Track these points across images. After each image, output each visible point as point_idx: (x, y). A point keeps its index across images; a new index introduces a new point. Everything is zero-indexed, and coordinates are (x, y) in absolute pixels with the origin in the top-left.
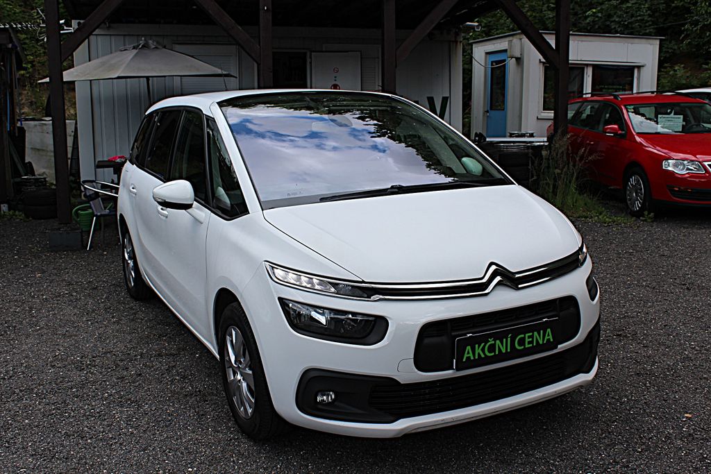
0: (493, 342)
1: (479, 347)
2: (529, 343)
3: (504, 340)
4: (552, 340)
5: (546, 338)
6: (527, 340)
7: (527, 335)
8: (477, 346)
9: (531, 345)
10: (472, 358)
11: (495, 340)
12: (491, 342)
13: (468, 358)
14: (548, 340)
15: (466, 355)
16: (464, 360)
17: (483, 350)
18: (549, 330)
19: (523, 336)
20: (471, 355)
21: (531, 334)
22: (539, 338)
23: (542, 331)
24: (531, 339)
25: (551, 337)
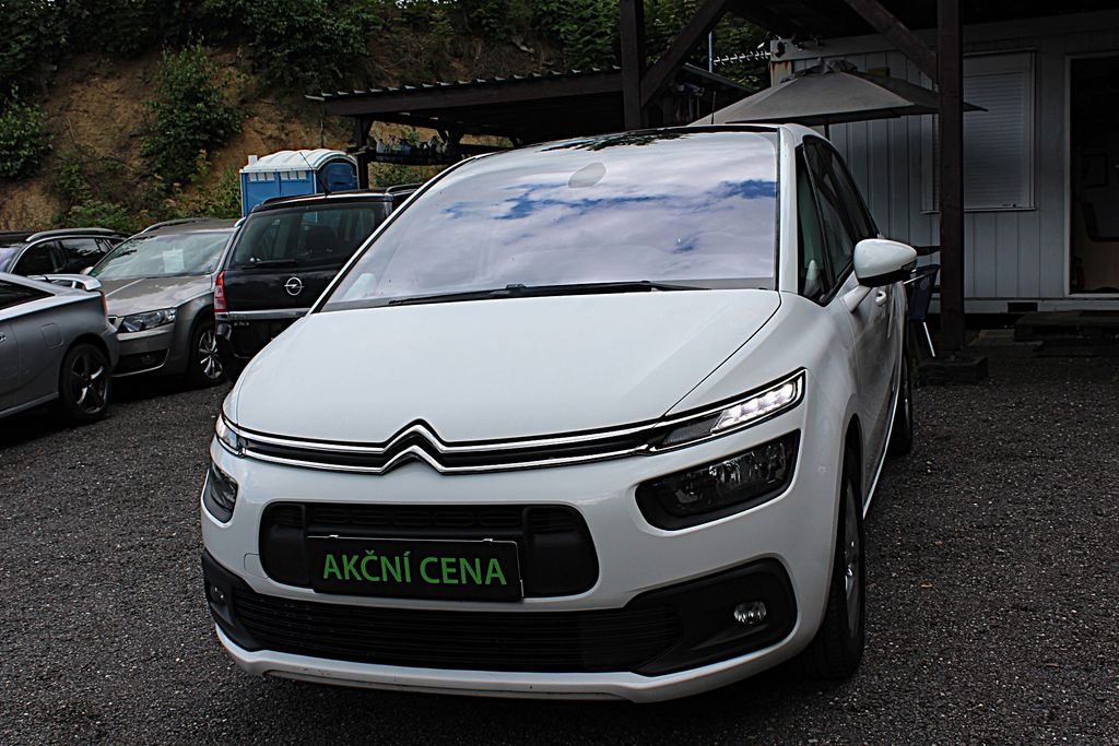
0: (375, 558)
1: (349, 561)
2: (451, 576)
3: (397, 559)
4: (504, 582)
5: (490, 575)
6: (445, 571)
7: (444, 561)
8: (345, 557)
9: (456, 582)
10: (340, 577)
11: (378, 554)
12: (371, 556)
13: (332, 575)
14: (495, 580)
15: (327, 570)
16: (326, 577)
17: (357, 566)
18: (494, 562)
19: (435, 560)
20: (336, 570)
21: (453, 560)
22: (469, 570)
23: (477, 561)
24: (454, 570)
25: (500, 575)
